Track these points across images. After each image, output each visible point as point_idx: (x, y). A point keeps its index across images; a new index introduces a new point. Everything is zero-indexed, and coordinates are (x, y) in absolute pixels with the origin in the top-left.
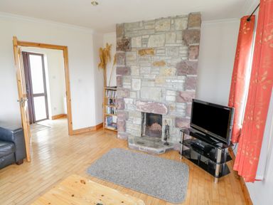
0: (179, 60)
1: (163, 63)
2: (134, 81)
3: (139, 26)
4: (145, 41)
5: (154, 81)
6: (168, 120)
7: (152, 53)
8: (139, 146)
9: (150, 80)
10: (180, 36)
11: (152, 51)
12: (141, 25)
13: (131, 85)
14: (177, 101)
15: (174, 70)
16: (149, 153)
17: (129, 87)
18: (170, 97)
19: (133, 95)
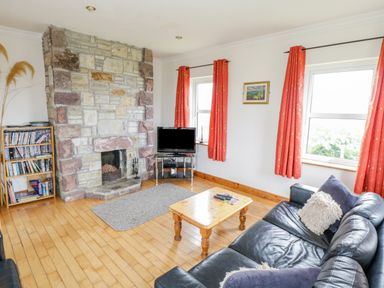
0: (137, 91)
1: (122, 92)
2: (88, 113)
3: (89, 41)
4: (99, 63)
5: (114, 111)
6: (132, 154)
7: (110, 79)
8: (119, 191)
9: (110, 112)
10: (137, 66)
11: (110, 78)
12: (93, 40)
13: (83, 119)
14: (139, 131)
15: (134, 101)
16: (131, 192)
17: (80, 122)
18: (133, 129)
19: (87, 133)
